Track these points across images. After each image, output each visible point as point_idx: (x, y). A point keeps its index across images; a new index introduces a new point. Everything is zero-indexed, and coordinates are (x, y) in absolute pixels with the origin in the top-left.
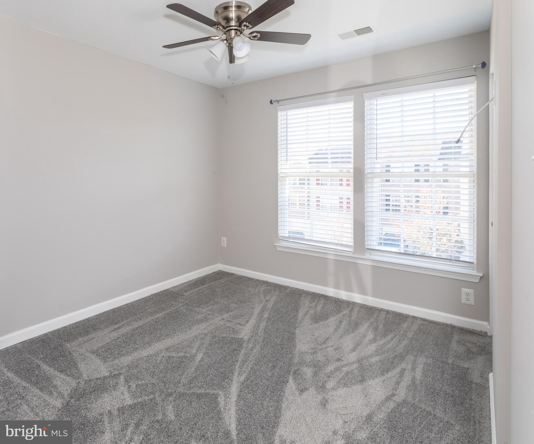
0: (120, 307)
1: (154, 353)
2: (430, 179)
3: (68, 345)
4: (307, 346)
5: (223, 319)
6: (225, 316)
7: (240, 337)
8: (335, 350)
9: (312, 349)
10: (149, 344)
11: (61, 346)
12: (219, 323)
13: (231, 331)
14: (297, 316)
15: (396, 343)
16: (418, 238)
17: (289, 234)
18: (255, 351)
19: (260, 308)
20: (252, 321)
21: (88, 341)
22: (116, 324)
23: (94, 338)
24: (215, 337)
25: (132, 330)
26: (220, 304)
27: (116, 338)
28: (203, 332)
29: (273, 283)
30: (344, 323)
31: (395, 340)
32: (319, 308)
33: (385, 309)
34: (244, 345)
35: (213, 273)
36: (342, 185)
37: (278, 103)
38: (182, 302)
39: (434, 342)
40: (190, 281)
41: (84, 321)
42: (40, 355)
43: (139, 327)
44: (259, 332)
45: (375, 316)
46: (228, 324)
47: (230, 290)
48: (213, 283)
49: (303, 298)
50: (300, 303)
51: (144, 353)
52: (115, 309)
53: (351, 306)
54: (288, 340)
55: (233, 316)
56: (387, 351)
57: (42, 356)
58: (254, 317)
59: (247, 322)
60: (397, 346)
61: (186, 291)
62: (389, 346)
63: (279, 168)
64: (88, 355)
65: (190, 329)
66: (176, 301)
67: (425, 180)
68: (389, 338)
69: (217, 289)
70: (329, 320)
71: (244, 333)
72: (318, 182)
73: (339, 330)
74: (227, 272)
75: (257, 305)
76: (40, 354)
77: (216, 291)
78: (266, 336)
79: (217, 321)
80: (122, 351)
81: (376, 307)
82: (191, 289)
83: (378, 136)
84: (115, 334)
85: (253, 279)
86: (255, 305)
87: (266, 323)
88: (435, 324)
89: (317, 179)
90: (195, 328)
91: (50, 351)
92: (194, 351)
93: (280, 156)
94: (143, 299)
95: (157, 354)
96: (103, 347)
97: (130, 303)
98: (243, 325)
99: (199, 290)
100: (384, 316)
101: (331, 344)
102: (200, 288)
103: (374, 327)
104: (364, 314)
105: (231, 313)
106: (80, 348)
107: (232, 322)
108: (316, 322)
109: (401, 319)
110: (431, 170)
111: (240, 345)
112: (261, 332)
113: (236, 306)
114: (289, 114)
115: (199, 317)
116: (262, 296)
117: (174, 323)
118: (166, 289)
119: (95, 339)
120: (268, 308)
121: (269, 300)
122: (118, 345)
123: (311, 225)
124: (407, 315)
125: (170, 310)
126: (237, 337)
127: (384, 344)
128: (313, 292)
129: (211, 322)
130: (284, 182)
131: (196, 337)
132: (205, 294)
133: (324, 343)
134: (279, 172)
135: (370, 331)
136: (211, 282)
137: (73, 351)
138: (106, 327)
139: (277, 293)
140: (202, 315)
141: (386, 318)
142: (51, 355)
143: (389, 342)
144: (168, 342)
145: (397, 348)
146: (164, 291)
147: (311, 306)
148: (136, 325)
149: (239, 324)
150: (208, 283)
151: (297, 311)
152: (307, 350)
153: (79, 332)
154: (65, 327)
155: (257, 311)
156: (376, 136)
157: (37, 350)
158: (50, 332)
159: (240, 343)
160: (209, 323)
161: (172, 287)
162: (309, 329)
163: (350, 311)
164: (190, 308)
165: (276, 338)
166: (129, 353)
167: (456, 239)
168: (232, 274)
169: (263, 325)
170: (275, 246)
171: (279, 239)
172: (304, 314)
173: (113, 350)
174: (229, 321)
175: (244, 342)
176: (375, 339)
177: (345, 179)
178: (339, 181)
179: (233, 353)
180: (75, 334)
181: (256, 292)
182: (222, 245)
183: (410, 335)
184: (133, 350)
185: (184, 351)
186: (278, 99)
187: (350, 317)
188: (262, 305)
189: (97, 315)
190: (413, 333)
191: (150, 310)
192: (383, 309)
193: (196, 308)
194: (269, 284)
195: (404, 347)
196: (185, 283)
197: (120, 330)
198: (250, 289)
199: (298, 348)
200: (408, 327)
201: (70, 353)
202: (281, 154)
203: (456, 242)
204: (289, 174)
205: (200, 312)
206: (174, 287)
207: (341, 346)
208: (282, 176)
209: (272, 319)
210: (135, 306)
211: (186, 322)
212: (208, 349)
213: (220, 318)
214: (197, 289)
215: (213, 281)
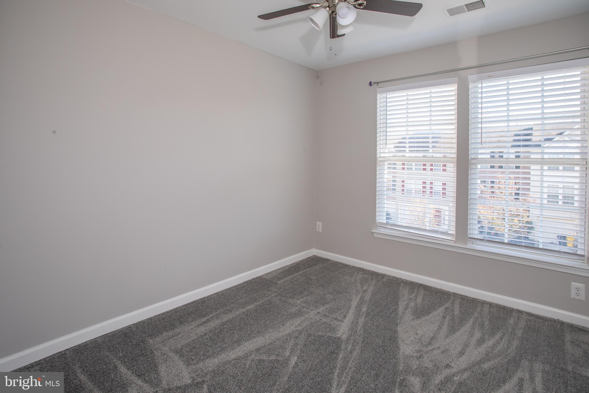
0: (210, 296)
1: (243, 354)
2: (504, 165)
3: (151, 341)
4: (411, 348)
5: (318, 313)
6: (321, 309)
7: (337, 336)
8: (443, 352)
9: (418, 352)
10: (238, 342)
11: (143, 342)
12: (315, 318)
13: (328, 329)
14: (398, 310)
15: (506, 343)
16: (493, 219)
17: (387, 221)
18: (355, 354)
19: (357, 300)
20: (350, 316)
21: (173, 336)
22: (204, 316)
23: (179, 333)
24: (310, 335)
25: (220, 325)
26: (315, 294)
27: (203, 334)
28: (297, 329)
29: (369, 271)
30: (448, 318)
31: (505, 340)
32: (419, 300)
33: (487, 302)
34: (343, 347)
35: (307, 258)
36: (424, 169)
37: (378, 85)
38: (275, 292)
39: (547, 343)
40: (285, 267)
41: (171, 311)
42: (120, 353)
43: (228, 321)
44: (358, 330)
45: (478, 310)
46: (324, 320)
47: (326, 278)
48: (308, 269)
49: (401, 288)
50: (399, 294)
51: (233, 354)
52: (204, 298)
53: (452, 298)
54: (390, 340)
55: (329, 309)
56: (499, 354)
57: (121, 355)
58: (352, 311)
59: (345, 316)
60: (508, 348)
61: (279, 279)
62: (499, 348)
63: (378, 151)
64: (171, 354)
65: (284, 325)
66: (269, 290)
67: (499, 166)
68: (497, 337)
69: (312, 277)
70: (432, 315)
71: (341, 331)
72: (403, 166)
73: (443, 328)
74: (322, 258)
75: (354, 297)
76: (120, 351)
77: (311, 279)
78: (366, 335)
79: (312, 315)
80: (208, 352)
81: (478, 299)
82: (285, 277)
83: (483, 120)
84: (202, 329)
85: (349, 266)
86: (352, 296)
87: (365, 318)
88: (542, 319)
89: (402, 163)
90: (288, 324)
91: (131, 348)
92: (287, 354)
93: (379, 139)
94: (235, 287)
95: (246, 356)
96: (188, 344)
97: (220, 292)
98: (340, 320)
99: (293, 277)
100: (488, 309)
101: (437, 345)
102: (295, 275)
103: (479, 323)
104: (467, 307)
105: (327, 306)
106: (163, 345)
107: (328, 317)
108: (419, 317)
109: (506, 314)
110: (505, 156)
111: (338, 347)
112: (360, 330)
113: (332, 297)
114: (388, 96)
115: (293, 310)
116: (359, 285)
117: (266, 316)
118: (259, 276)
119: (181, 335)
120: (366, 300)
121: (366, 290)
122: (204, 344)
123: (397, 206)
124: (511, 308)
125: (263, 301)
126: (334, 336)
127: (494, 345)
128: (411, 282)
129: (306, 316)
130: (383, 166)
131: (289, 335)
132: (299, 282)
133: (430, 343)
134: (378, 156)
135: (477, 329)
136: (306, 269)
137: (155, 350)
138: (194, 319)
139: (374, 282)
140: (297, 308)
141: (490, 312)
142: (131, 354)
143: (498, 343)
144: (259, 341)
145: (509, 351)
146: (257, 278)
147: (411, 297)
148: (226, 318)
149: (336, 319)
150: (303, 270)
151: (397, 304)
152: (411, 353)
153: (164, 325)
154: (151, 319)
155: (354, 304)
156: (481, 120)
157: (117, 346)
158: (134, 325)
159: (337, 343)
160: (303, 318)
161: (265, 274)
162: (411, 326)
163: (452, 303)
164: (284, 298)
165: (377, 337)
166: (215, 355)
167: (526, 220)
168: (328, 260)
169: (362, 320)
170: (373, 232)
171: (376, 225)
172: (404, 307)
173: (198, 350)
174: (325, 316)
175: (342, 342)
176: (483, 338)
177: (428, 164)
178: (443, 166)
179: (331, 357)
180: (160, 327)
181: (353, 281)
182: (317, 230)
183: (519, 333)
184: (220, 351)
185: (276, 353)
186: (377, 81)
187: (453, 311)
188: (360, 296)
189: (185, 305)
190: (522, 331)
191: (241, 300)
192: (485, 301)
193: (290, 300)
194: (365, 272)
195: (516, 348)
196: (279, 269)
197: (208, 324)
198: (346, 277)
199: (402, 351)
200: (515, 323)
201: (152, 352)
202: (380, 137)
203: (527, 222)
204: (388, 158)
205: (294, 304)
206: (267, 274)
207: (448, 347)
208: (381, 160)
209: (372, 314)
210: (226, 296)
211: (279, 316)
212: (303, 352)
213: (315, 312)
214: (291, 276)
215: (307, 268)
